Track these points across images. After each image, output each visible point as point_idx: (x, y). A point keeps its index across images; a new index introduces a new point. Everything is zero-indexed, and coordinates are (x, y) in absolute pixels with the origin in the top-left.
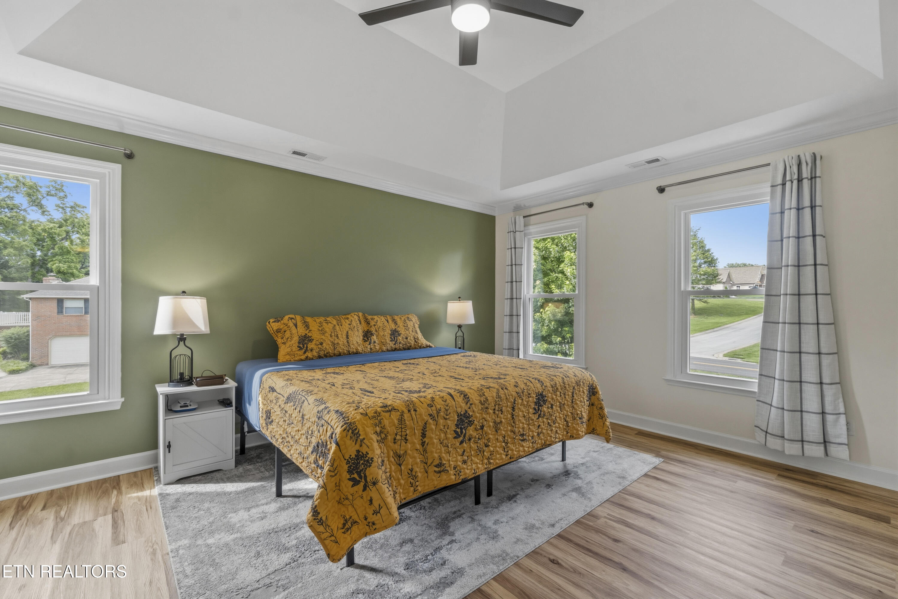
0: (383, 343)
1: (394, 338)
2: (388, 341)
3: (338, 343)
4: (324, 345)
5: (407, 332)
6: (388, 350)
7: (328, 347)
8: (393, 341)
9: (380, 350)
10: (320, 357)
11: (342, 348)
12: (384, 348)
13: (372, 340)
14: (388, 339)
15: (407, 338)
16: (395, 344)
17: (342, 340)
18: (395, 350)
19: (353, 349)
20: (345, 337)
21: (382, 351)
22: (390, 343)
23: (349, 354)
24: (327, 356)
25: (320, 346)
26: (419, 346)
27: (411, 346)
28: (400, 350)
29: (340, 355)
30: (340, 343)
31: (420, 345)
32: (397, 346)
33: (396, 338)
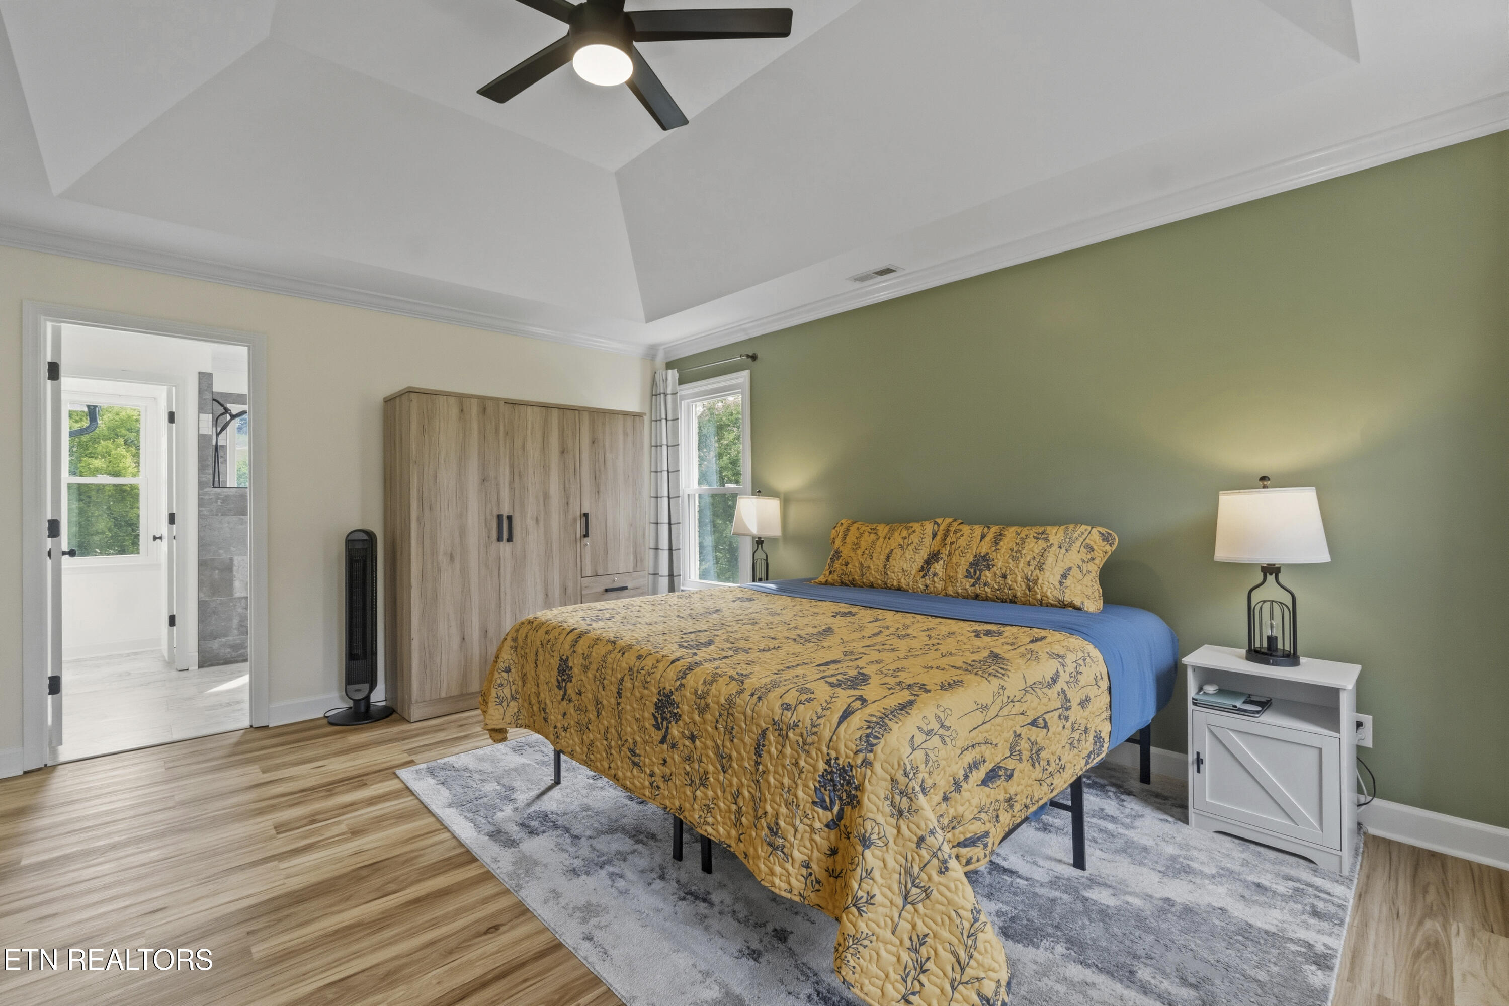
0: (950, 579)
1: (975, 572)
2: (960, 576)
3: (869, 567)
4: (850, 566)
5: (1012, 564)
6: (957, 595)
7: (854, 570)
8: (972, 577)
9: (943, 593)
10: (843, 584)
11: (874, 576)
12: (950, 590)
13: (932, 570)
14: (961, 572)
15: (1004, 577)
16: (973, 585)
17: (878, 562)
18: (976, 597)
19: (894, 578)
20: (883, 557)
21: (946, 595)
22: (964, 581)
23: (887, 588)
24: (853, 584)
25: (844, 568)
26: (1037, 600)
27: (1015, 596)
28: (987, 599)
29: (872, 586)
30: (872, 567)
31: (1039, 597)
32: (978, 590)
33: (978, 573)
